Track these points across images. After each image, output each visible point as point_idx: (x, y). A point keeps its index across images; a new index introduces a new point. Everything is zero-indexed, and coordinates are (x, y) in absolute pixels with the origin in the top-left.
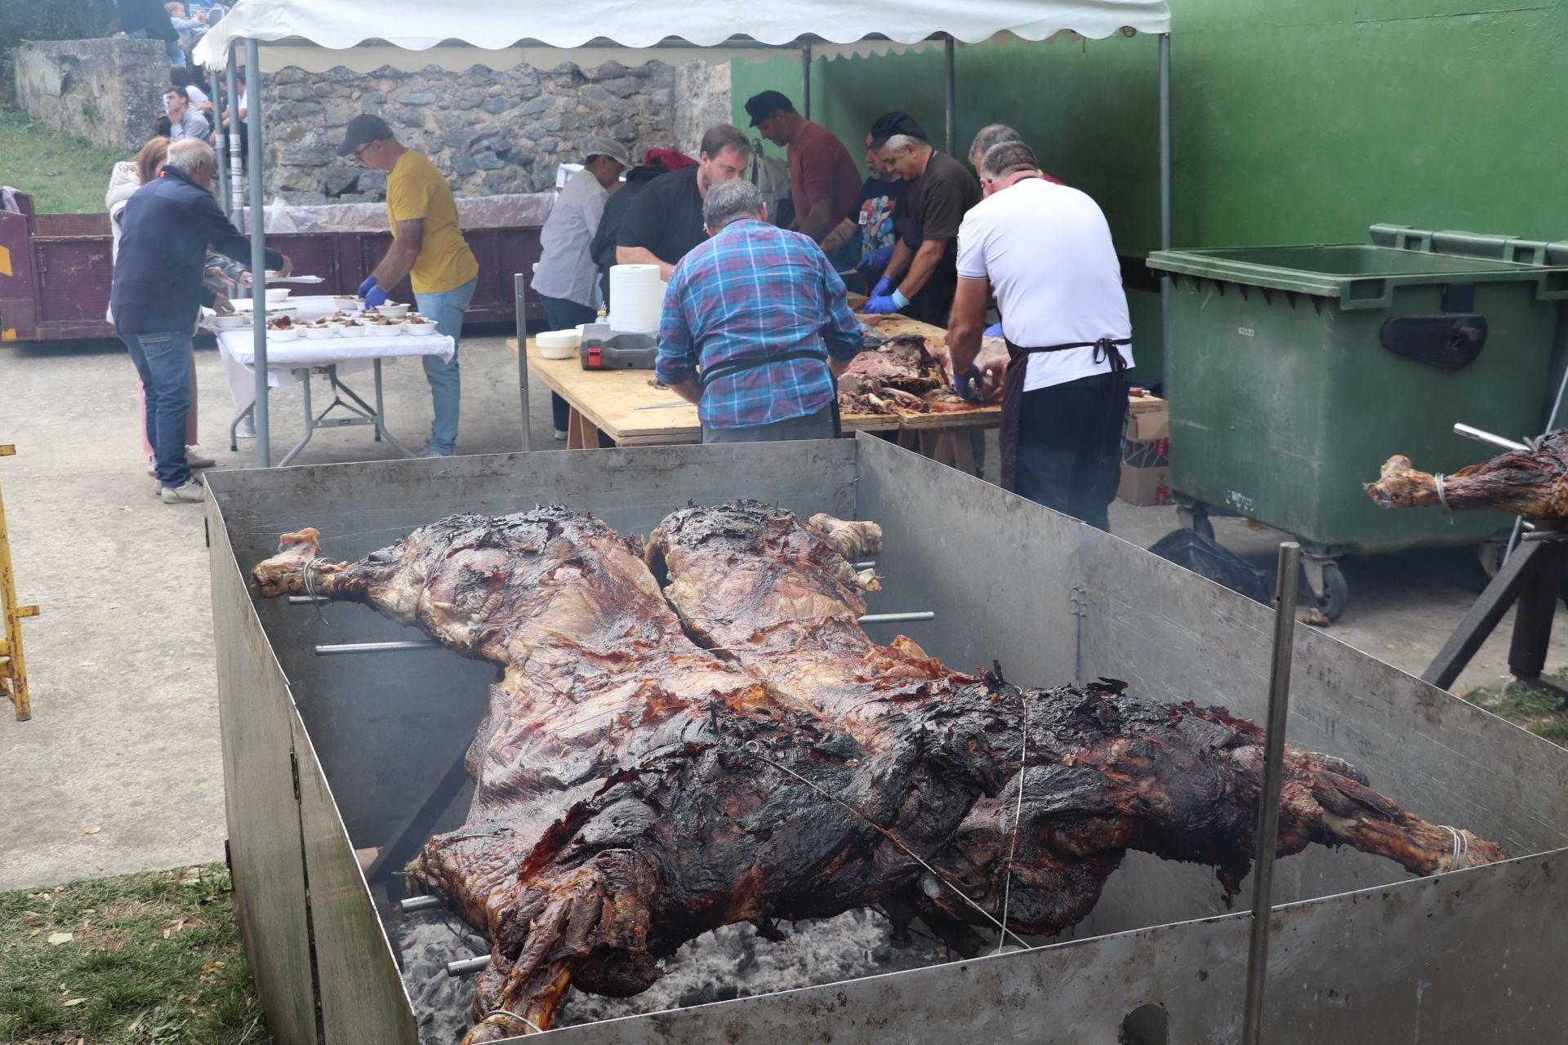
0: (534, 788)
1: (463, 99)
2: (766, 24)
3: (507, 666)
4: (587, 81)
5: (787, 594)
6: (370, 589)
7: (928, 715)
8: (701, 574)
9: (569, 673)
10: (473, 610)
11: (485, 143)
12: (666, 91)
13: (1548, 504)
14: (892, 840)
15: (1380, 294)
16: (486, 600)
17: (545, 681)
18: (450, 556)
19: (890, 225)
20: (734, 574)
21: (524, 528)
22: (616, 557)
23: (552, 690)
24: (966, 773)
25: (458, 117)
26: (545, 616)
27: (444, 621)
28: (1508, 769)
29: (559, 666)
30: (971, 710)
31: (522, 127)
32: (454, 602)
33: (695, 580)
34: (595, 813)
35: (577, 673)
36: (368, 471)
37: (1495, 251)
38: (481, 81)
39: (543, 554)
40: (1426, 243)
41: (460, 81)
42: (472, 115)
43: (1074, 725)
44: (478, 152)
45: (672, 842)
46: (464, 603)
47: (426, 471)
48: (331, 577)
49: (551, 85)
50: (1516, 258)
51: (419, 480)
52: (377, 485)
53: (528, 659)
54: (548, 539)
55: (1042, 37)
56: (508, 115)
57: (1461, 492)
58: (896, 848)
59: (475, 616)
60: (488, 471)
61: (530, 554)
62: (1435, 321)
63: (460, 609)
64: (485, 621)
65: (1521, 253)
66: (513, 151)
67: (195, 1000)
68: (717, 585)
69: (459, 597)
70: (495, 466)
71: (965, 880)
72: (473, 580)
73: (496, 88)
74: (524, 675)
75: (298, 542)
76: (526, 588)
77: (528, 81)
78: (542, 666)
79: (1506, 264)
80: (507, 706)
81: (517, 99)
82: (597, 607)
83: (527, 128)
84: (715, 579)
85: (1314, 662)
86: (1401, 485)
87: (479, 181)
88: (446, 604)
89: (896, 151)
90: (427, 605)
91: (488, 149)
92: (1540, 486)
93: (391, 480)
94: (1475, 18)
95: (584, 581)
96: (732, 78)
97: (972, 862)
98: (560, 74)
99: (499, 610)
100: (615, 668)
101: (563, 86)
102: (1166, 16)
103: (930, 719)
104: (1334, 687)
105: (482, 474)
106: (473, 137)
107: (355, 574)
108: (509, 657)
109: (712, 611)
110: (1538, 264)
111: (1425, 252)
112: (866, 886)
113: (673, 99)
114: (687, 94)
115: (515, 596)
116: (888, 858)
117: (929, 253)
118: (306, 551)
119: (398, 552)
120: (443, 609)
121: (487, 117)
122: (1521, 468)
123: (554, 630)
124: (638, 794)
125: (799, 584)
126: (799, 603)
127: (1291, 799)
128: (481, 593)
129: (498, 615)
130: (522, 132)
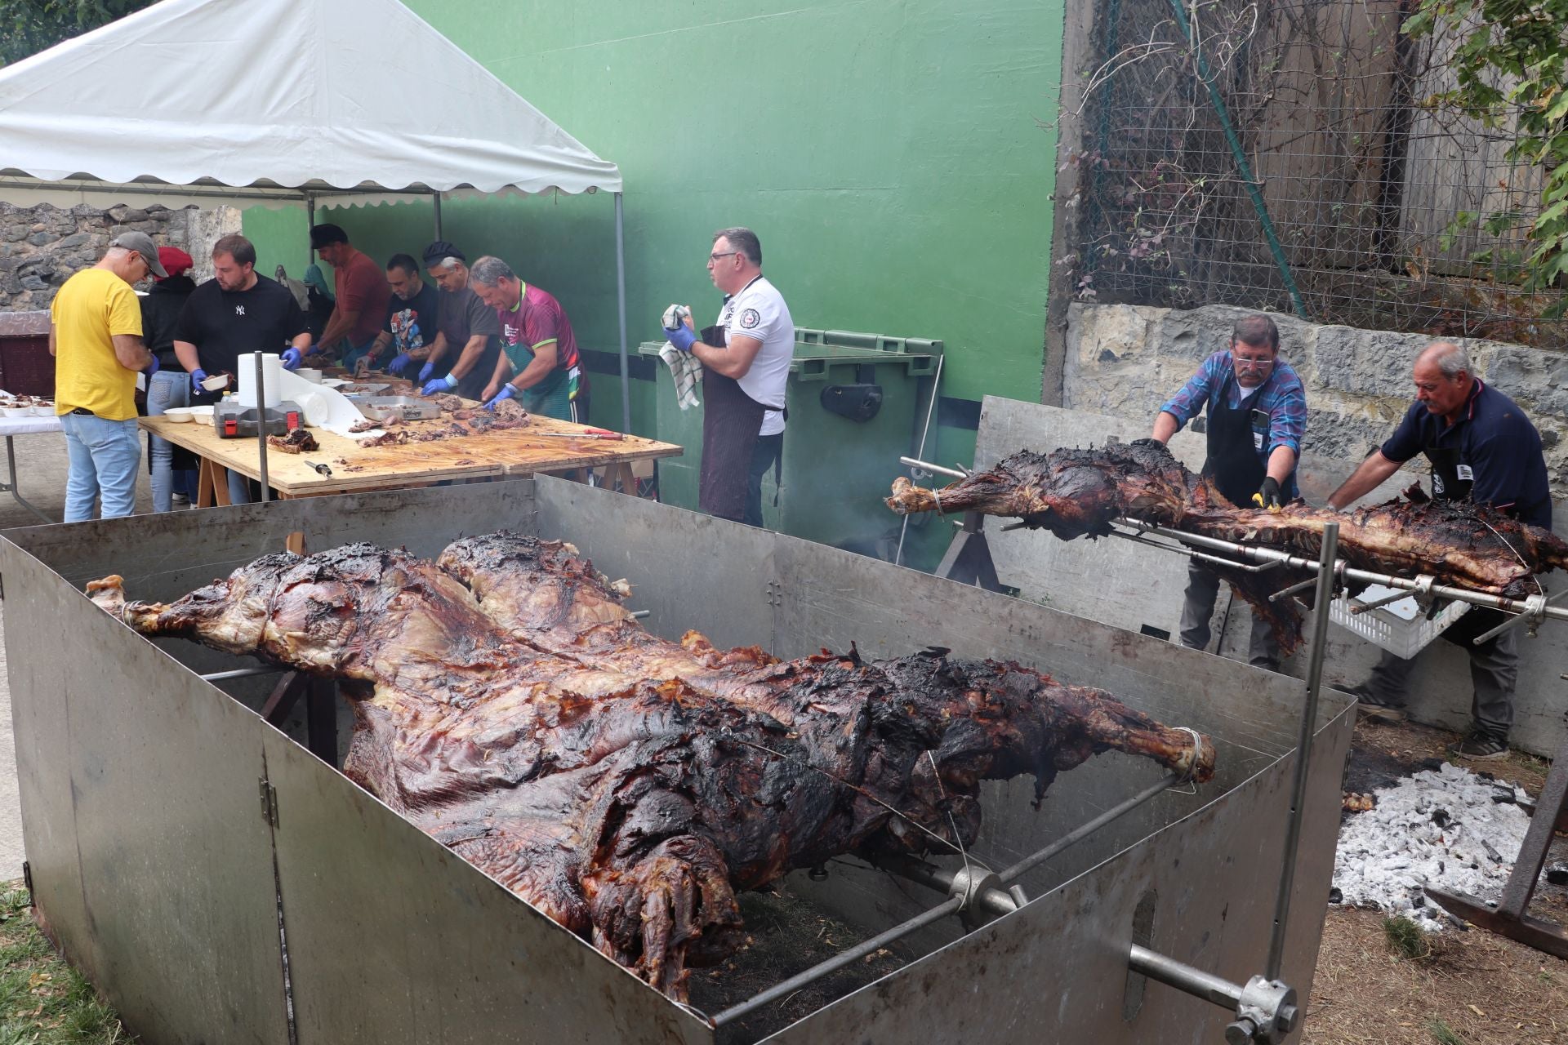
0: (477, 790)
1: (10, 234)
2: (336, 172)
3: (374, 683)
4: (116, 222)
5: (586, 604)
6: (199, 625)
7: (809, 690)
8: (509, 591)
9: (442, 685)
10: (329, 637)
11: (31, 269)
12: (181, 232)
13: (1011, 506)
14: (866, 795)
15: (820, 371)
16: (341, 627)
17: (420, 694)
18: (287, 590)
19: (417, 328)
20: (538, 590)
21: (349, 562)
22: (443, 582)
23: (431, 701)
24: (916, 733)
25: (7, 248)
26: (402, 637)
27: (297, 648)
28: (1197, 683)
29: (432, 679)
30: (846, 682)
31: (62, 256)
32: (307, 630)
33: (504, 597)
34: (632, 807)
35: (449, 684)
36: (146, 522)
37: (871, 344)
38: (26, 220)
39: (380, 583)
40: (821, 338)
41: (7, 219)
42: (19, 246)
43: (938, 686)
44: (24, 276)
45: (715, 823)
46: (318, 631)
47: (195, 520)
48: (153, 618)
49: (86, 225)
50: (885, 349)
51: (189, 528)
52: (153, 535)
53: (396, 676)
54: (383, 570)
55: (537, 191)
56: (50, 248)
57: (952, 500)
58: (871, 801)
59: (333, 642)
60: (247, 518)
61: (370, 584)
62: (852, 388)
63: (315, 637)
64: (344, 645)
65: (888, 345)
66: (56, 275)
67: (37, 1013)
68: (525, 600)
69: (313, 626)
70: (253, 513)
71: (923, 818)
72: (322, 610)
73: (36, 226)
74: (397, 690)
75: (104, 588)
76: (376, 614)
77: (67, 221)
78: (414, 681)
79: (879, 352)
80: (388, 719)
81: (57, 235)
82: (444, 626)
83: (67, 258)
84: (524, 594)
85: (1015, 622)
86: (910, 498)
87: (27, 299)
88: (300, 634)
89: (448, 269)
90: (275, 635)
91: (34, 273)
92: (1005, 494)
93: (165, 530)
94: (844, 192)
95: (426, 604)
96: (243, 222)
97: (925, 804)
98: (94, 217)
99: (355, 635)
100: (482, 676)
101: (96, 226)
102: (619, 181)
103: (812, 693)
104: (1035, 638)
105: (243, 522)
106: (20, 264)
107: (184, 613)
108: (377, 675)
109: (527, 622)
110: (900, 352)
111: (820, 344)
112: (852, 836)
113: (186, 239)
114: (200, 234)
115: (368, 622)
116: (867, 812)
117: (475, 346)
118: (114, 596)
119: (222, 591)
120: (297, 639)
121: (32, 249)
122: (991, 482)
123: (414, 648)
124: (662, 784)
125: (591, 595)
126: (598, 609)
127: (1098, 722)
128: (334, 621)
129: (356, 639)
130: (62, 261)
